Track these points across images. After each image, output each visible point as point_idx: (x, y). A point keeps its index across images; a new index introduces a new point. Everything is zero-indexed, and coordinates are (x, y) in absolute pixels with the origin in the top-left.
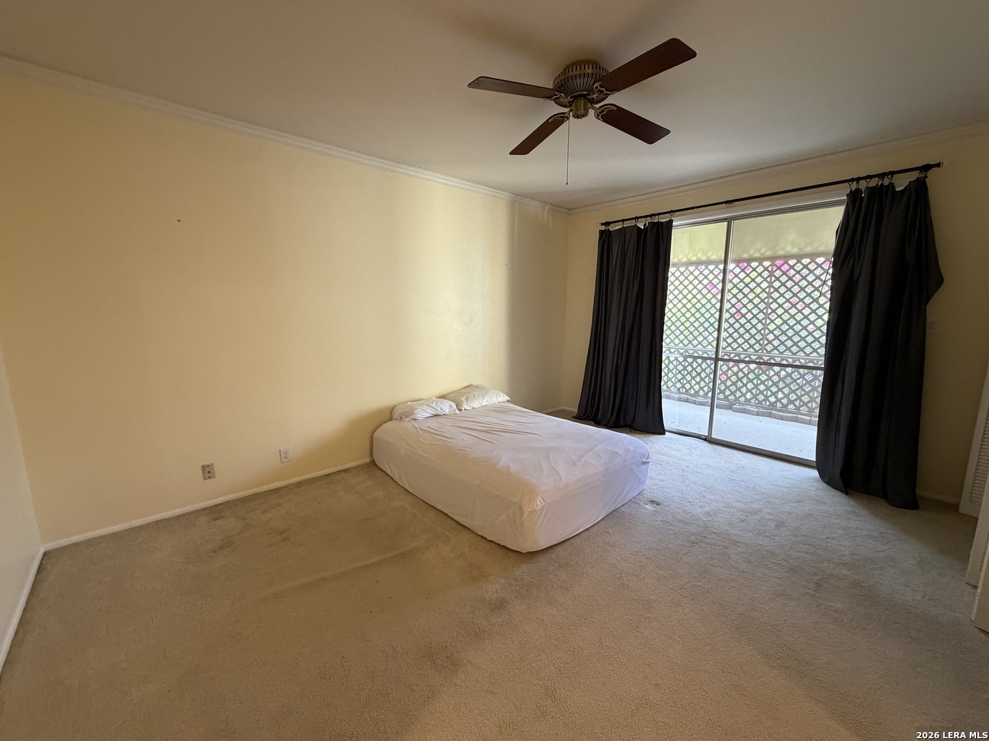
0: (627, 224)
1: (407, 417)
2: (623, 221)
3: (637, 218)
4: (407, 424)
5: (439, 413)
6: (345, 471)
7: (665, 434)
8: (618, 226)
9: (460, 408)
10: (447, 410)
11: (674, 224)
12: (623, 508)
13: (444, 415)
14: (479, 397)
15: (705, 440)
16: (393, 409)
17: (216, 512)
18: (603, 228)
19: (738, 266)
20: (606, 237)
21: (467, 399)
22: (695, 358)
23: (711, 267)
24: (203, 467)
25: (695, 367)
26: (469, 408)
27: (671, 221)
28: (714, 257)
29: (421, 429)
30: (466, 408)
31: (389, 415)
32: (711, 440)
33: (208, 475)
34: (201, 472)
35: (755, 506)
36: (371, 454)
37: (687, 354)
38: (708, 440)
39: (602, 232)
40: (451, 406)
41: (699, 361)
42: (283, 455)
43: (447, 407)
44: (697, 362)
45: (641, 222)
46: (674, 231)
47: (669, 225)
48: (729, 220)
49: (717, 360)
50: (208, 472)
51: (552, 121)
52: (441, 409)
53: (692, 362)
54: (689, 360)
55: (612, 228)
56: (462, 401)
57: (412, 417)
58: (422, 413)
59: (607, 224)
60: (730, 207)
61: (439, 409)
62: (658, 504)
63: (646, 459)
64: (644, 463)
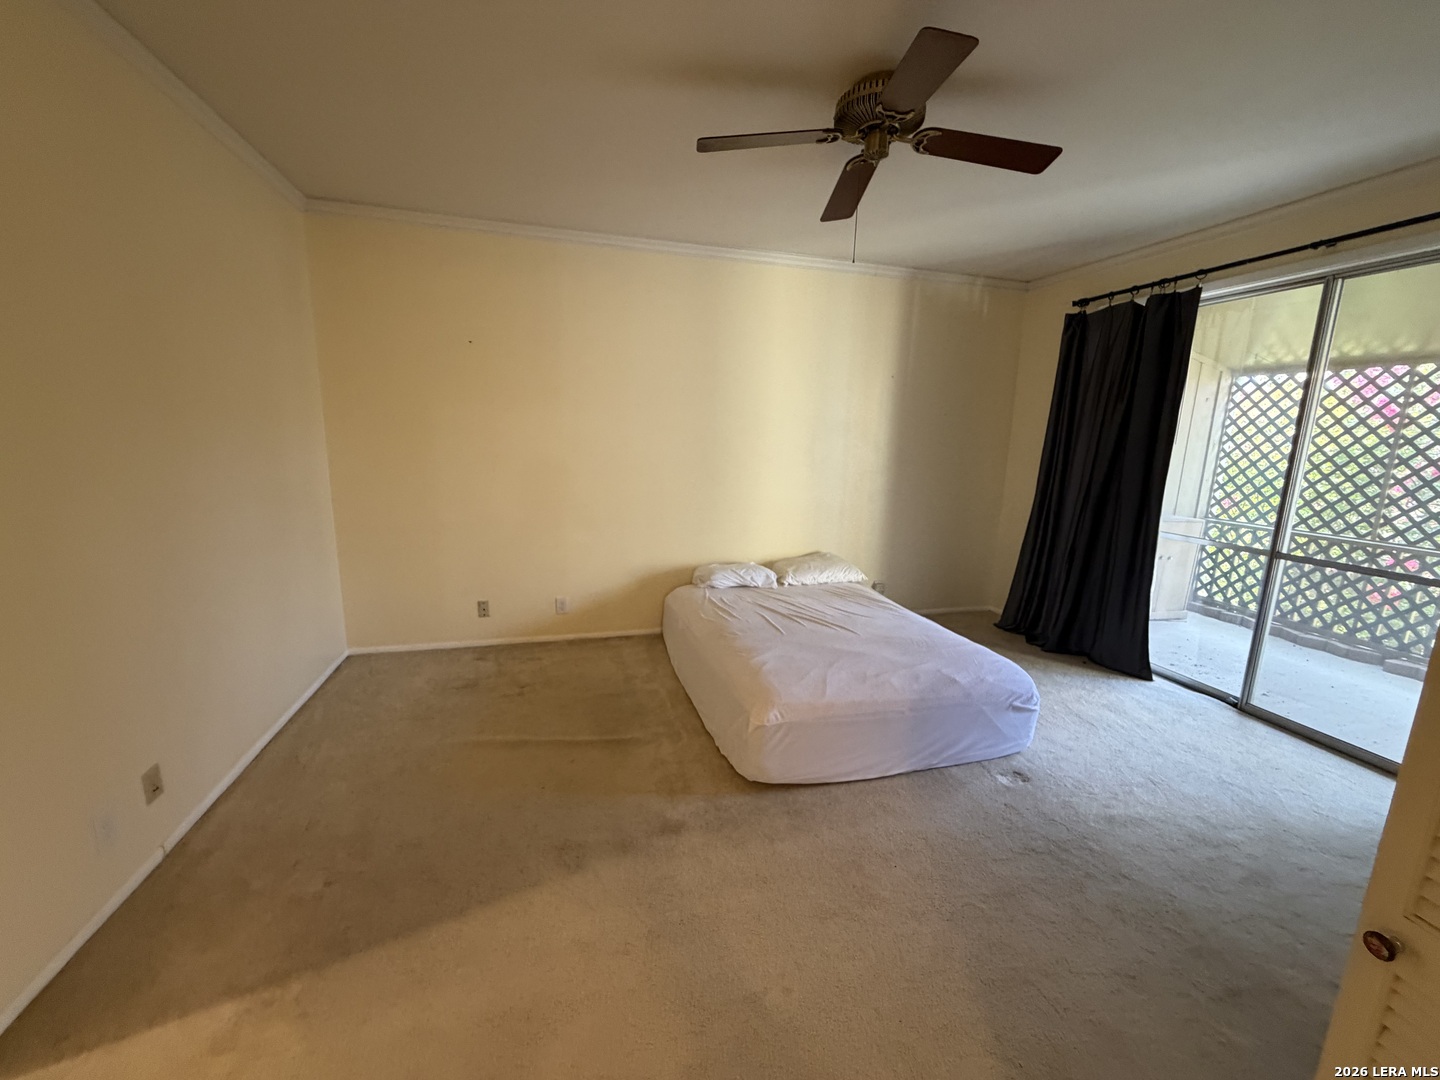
0: (1118, 300)
1: (703, 582)
2: (1112, 295)
3: (1137, 288)
4: (697, 593)
5: (748, 584)
6: (628, 638)
7: (1151, 680)
8: (1103, 305)
9: (782, 581)
10: (760, 581)
11: (1204, 295)
12: (954, 770)
13: (755, 587)
14: (815, 569)
15: (1235, 705)
16: (694, 569)
17: (482, 653)
18: (1076, 310)
19: (1337, 374)
20: (1077, 327)
21: (795, 571)
22: (1238, 550)
23: (1280, 377)
24: (479, 604)
25: (1236, 564)
26: (795, 583)
27: (1198, 291)
28: (1289, 359)
29: (710, 599)
30: (791, 581)
31: (689, 577)
32: (1247, 708)
33: (483, 612)
34: (477, 607)
35: (1231, 835)
36: (662, 625)
37: (1223, 540)
38: (1242, 707)
39: (1070, 318)
40: (768, 577)
41: (1245, 555)
42: (560, 606)
43: (761, 578)
44: (1240, 558)
45: (1142, 296)
46: (1199, 309)
47: (1194, 296)
48: (1329, 282)
49: (1274, 554)
50: (483, 609)
51: (851, 170)
52: (752, 578)
53: (1232, 556)
54: (1225, 551)
55: (1090, 309)
56: (787, 572)
57: (708, 582)
58: (724, 580)
59: (1084, 302)
60: (1331, 253)
61: (749, 578)
62: (1026, 779)
63: (1023, 703)
64: (1017, 709)
